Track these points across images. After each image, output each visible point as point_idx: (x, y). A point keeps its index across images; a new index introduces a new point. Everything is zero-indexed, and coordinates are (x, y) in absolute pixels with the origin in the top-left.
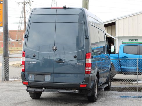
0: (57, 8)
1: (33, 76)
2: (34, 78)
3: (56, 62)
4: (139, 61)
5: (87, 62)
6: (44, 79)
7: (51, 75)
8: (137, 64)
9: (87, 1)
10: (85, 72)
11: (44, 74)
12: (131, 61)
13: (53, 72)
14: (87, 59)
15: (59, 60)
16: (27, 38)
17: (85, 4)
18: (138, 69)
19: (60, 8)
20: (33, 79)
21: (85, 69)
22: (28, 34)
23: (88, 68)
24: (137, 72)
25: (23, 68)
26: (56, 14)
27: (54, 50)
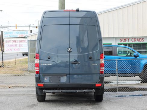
0: (70, 11)
1: (48, 78)
2: (50, 80)
3: (71, 63)
4: (118, 62)
5: (101, 63)
6: (60, 80)
7: (67, 76)
8: (117, 65)
9: (63, 1)
10: (100, 72)
11: (59, 76)
12: (110, 62)
13: (69, 73)
14: (101, 60)
15: (75, 61)
16: (40, 41)
17: (62, 5)
18: (118, 70)
19: (72, 11)
20: (48, 81)
21: (100, 69)
22: (41, 37)
23: (102, 68)
24: (117, 73)
25: (38, 70)
26: (70, 17)
27: (70, 51)
